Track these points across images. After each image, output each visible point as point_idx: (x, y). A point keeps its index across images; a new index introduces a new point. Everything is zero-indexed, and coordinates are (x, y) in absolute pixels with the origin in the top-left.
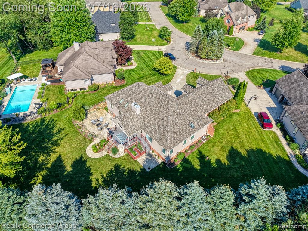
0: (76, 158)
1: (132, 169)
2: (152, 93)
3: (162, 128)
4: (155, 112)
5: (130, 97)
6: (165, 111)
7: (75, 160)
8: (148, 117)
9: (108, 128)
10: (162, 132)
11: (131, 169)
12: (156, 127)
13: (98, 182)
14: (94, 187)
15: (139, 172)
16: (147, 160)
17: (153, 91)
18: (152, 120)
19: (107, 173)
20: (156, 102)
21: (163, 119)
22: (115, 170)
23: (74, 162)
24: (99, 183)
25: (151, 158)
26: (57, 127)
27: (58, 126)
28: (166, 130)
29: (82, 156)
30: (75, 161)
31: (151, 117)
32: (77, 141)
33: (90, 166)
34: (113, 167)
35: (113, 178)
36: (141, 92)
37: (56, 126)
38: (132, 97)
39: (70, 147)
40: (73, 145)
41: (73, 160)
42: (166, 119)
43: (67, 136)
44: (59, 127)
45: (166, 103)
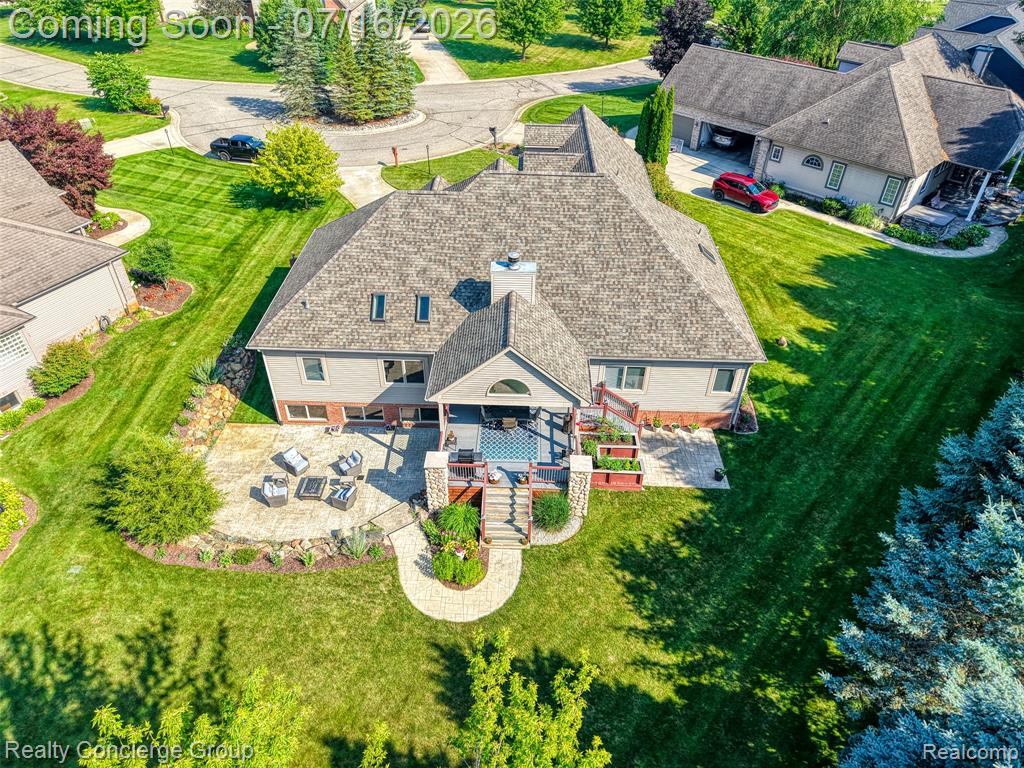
0: (432, 677)
1: (680, 523)
2: (513, 201)
3: (671, 299)
4: (590, 261)
5: (412, 271)
6: (632, 236)
7: (439, 689)
8: (575, 296)
9: (365, 473)
10: (684, 309)
11: (677, 527)
12: (644, 312)
13: (655, 664)
14: (675, 699)
15: (710, 511)
16: (674, 461)
17: (512, 188)
18: (604, 294)
19: (630, 607)
20: (560, 224)
21: (647, 267)
22: (636, 574)
23: (441, 698)
24: (665, 667)
25: (674, 449)
26: (99, 648)
27: (103, 636)
28: (691, 295)
29: (436, 646)
30: (442, 694)
31: (588, 288)
32: (321, 615)
33: (536, 650)
34: (619, 574)
35: (675, 603)
36: (450, 221)
37: (87, 646)
38: (420, 262)
39: (329, 666)
40: (329, 646)
41: (430, 698)
42: (661, 258)
43: (231, 637)
44: (121, 638)
45: (609, 202)
